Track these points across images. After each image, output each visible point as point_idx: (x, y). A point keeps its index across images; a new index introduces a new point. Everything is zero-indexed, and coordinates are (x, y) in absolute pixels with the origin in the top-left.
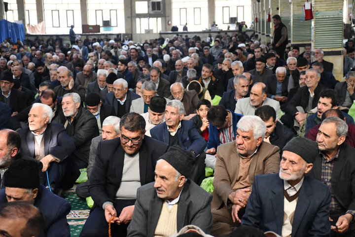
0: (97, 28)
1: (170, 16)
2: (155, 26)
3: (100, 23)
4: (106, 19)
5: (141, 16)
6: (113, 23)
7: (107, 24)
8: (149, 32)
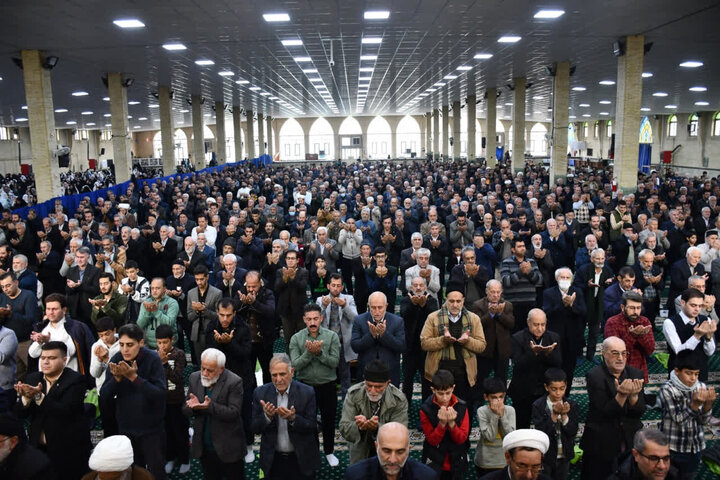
0: (315, 156)
1: (366, 147)
2: (355, 153)
3: (318, 153)
4: (322, 149)
5: (345, 147)
6: (326, 152)
7: (322, 153)
8: (350, 158)
